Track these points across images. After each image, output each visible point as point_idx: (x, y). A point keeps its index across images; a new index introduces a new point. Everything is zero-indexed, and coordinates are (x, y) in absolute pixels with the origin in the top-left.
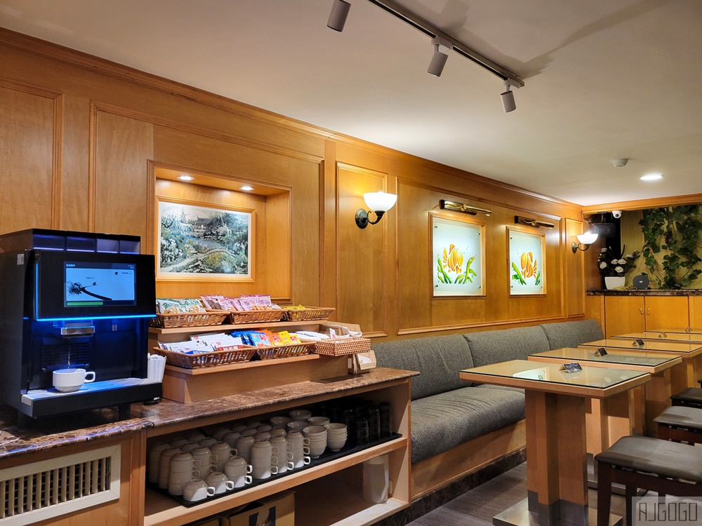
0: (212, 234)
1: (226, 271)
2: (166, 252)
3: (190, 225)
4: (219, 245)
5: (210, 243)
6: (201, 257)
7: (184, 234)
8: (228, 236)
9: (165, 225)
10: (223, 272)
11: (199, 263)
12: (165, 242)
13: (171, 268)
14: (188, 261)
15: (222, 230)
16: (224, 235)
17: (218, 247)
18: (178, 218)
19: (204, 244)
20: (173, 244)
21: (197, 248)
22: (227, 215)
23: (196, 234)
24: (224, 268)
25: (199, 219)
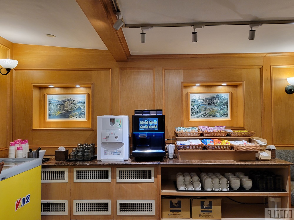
0: (211, 103)
1: (218, 116)
2: (193, 111)
3: (202, 101)
4: (215, 107)
5: (211, 106)
6: (207, 112)
7: (200, 104)
8: (218, 103)
9: (192, 102)
10: (216, 117)
11: (206, 114)
12: (192, 107)
13: (195, 116)
14: (202, 113)
15: (215, 101)
16: (217, 103)
17: (214, 108)
18: (197, 98)
19: (208, 107)
20: (196, 108)
21: (205, 109)
22: (218, 95)
23: (205, 104)
24: (217, 115)
25: (206, 98)
